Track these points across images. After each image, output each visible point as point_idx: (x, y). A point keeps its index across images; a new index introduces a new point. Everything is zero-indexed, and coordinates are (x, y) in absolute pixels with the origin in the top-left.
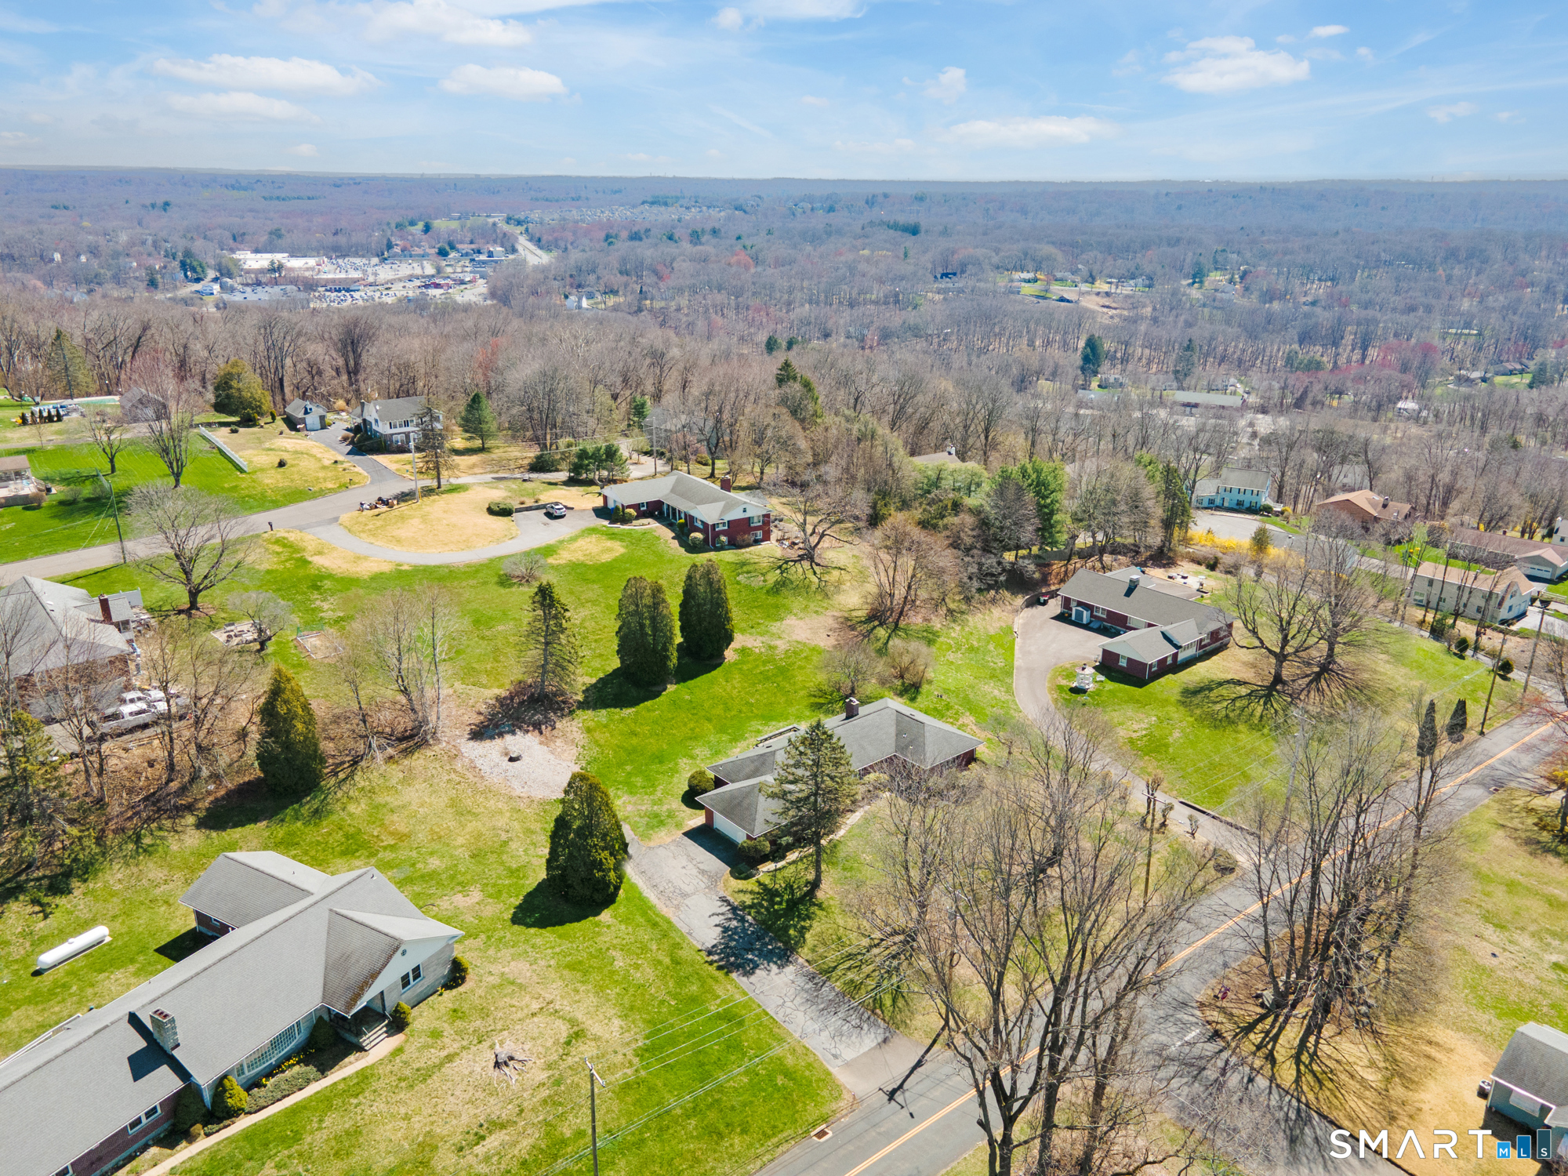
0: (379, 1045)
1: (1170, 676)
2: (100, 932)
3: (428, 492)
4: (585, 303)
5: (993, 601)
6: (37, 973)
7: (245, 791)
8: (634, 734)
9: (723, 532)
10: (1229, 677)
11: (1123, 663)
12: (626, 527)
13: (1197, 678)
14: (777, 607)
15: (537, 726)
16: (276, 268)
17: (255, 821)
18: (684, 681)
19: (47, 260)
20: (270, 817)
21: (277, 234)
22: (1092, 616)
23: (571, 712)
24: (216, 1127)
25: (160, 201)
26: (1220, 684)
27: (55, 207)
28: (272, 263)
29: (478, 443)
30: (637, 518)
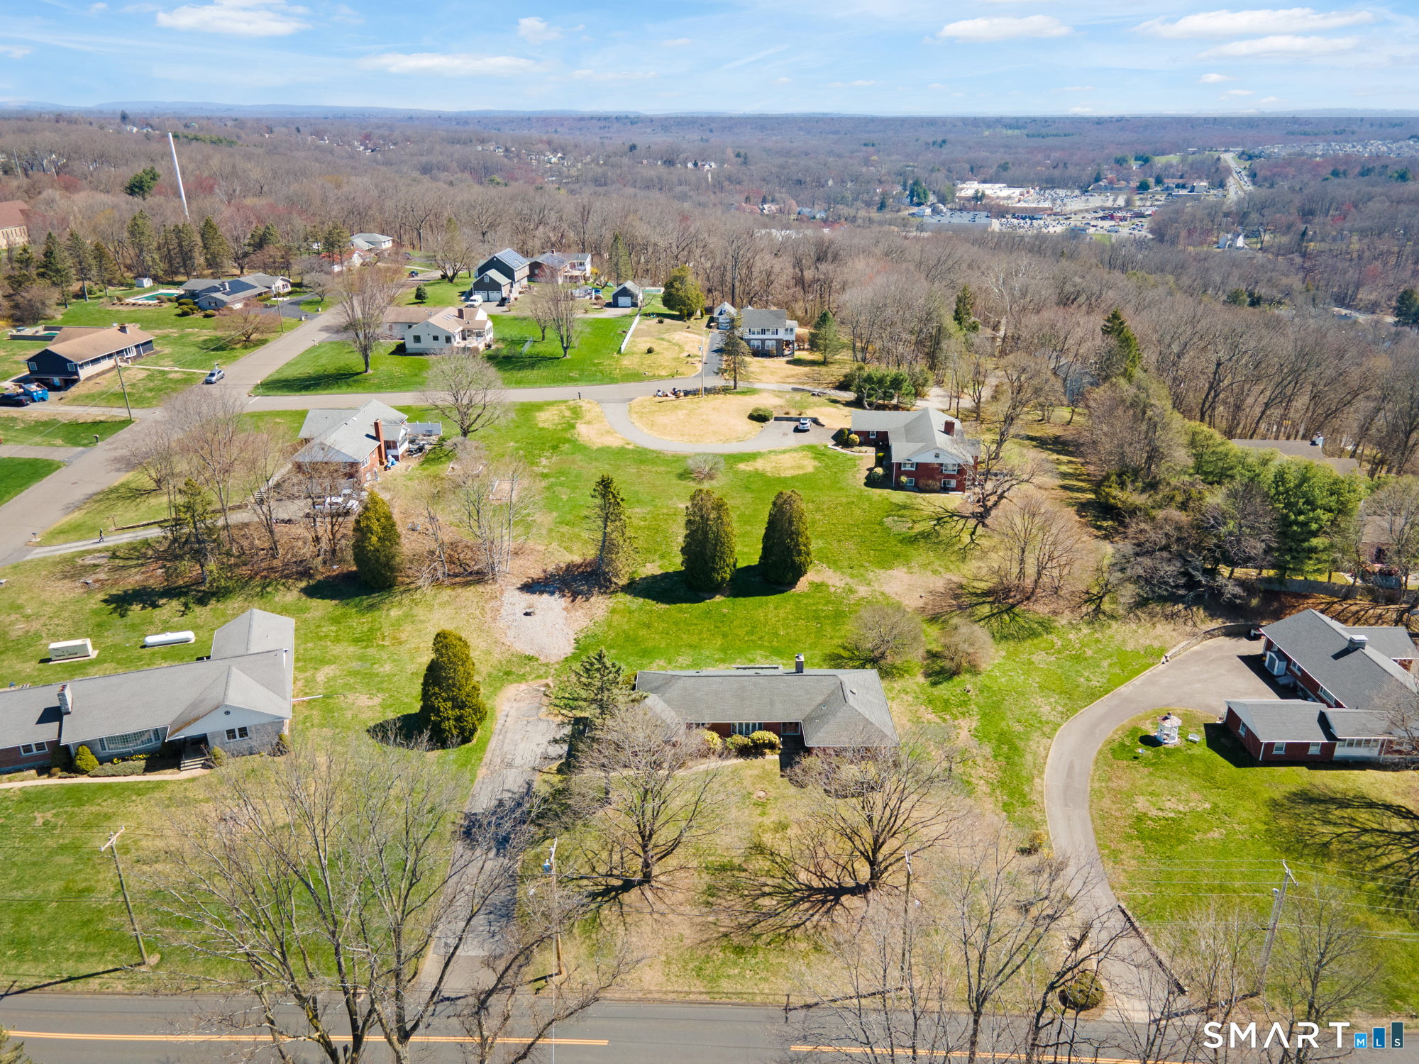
0: (191, 770)
1: (1304, 770)
2: (190, 635)
3: (725, 390)
4: (1240, 242)
5: (1171, 617)
6: (144, 647)
7: (348, 577)
8: (648, 626)
9: (908, 474)
10: (1398, 801)
11: (1242, 732)
12: (844, 451)
13: (1341, 786)
14: (897, 556)
15: (574, 596)
16: (978, 197)
17: (332, 598)
18: (736, 596)
19: (822, 185)
20: (341, 600)
21: (1004, 167)
22: (1288, 668)
23: (614, 592)
24: (65, 774)
25: (940, 140)
26: (1371, 805)
27: (866, 145)
28: (977, 191)
29: (817, 356)
30: (861, 444)
